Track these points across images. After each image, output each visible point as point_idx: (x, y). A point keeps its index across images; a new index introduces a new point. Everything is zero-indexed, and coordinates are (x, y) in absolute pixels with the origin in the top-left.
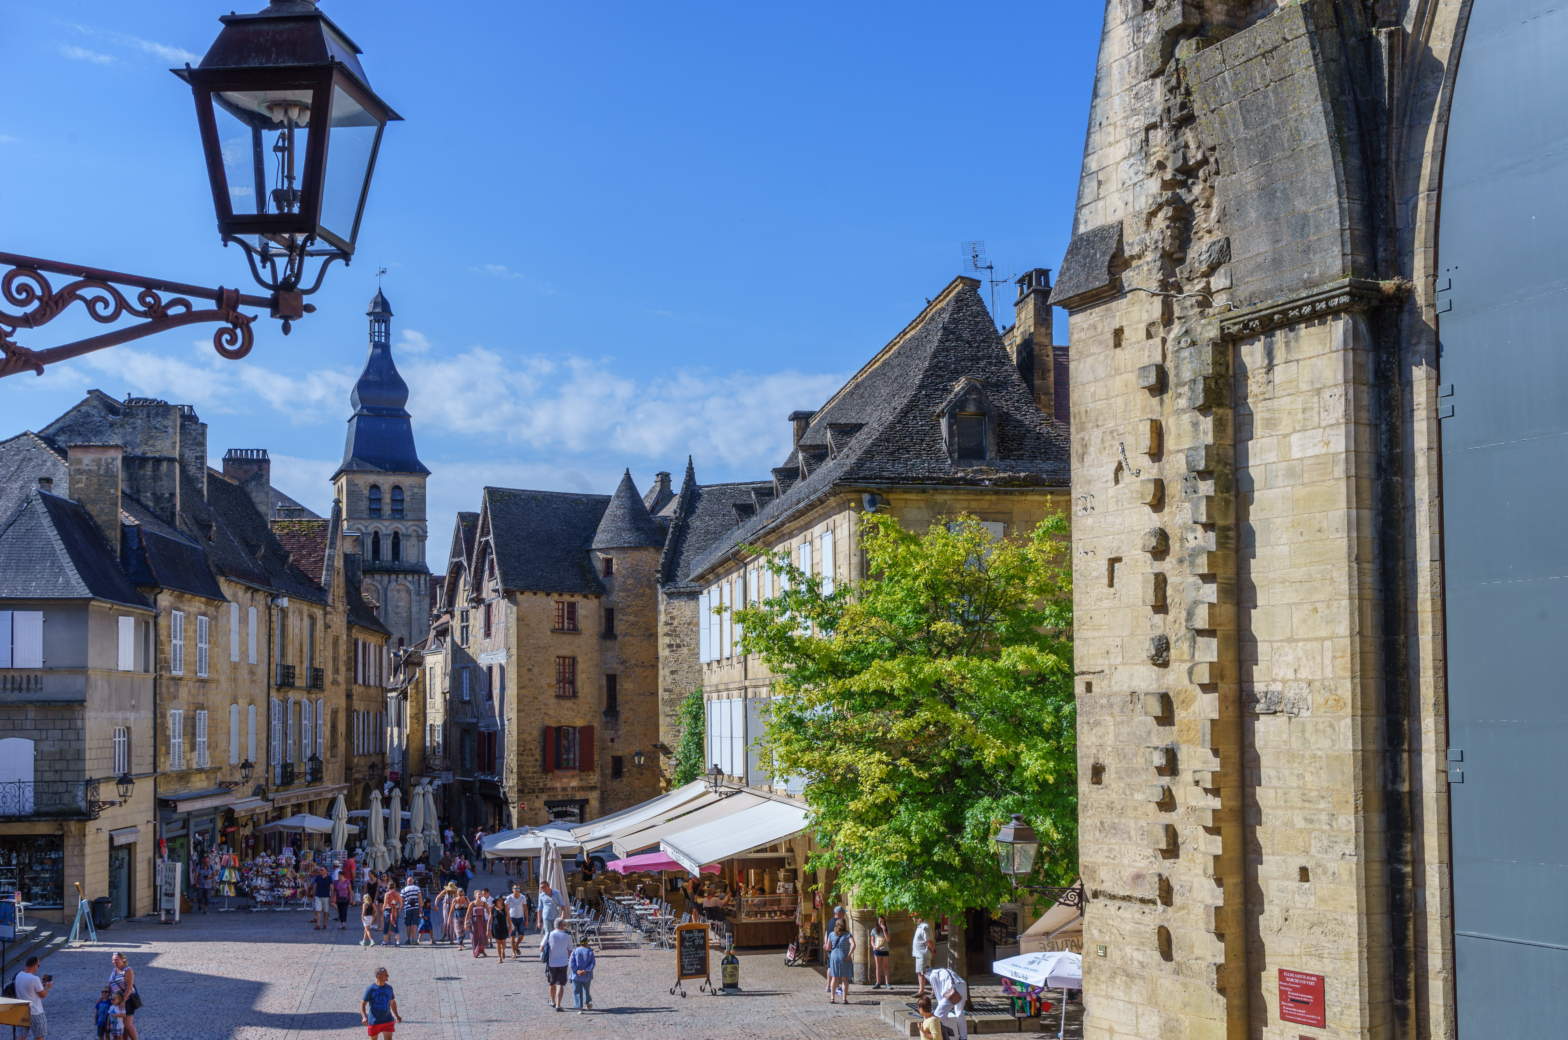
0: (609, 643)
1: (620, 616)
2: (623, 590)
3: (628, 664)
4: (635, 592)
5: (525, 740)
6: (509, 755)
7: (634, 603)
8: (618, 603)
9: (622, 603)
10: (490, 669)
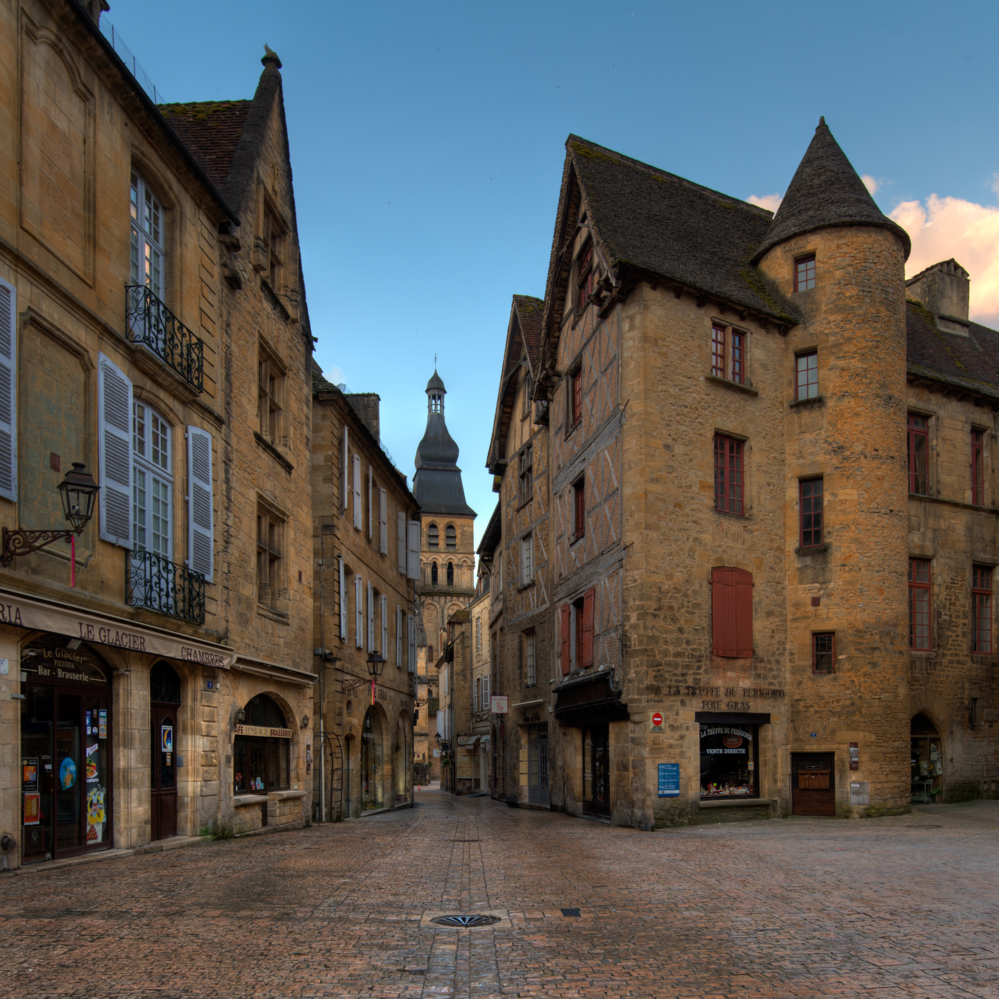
0: (807, 417)
3: (848, 453)
4: (860, 312)
5: (660, 588)
6: (627, 618)
7: (859, 333)
8: (827, 335)
9: (836, 334)
10: (579, 485)
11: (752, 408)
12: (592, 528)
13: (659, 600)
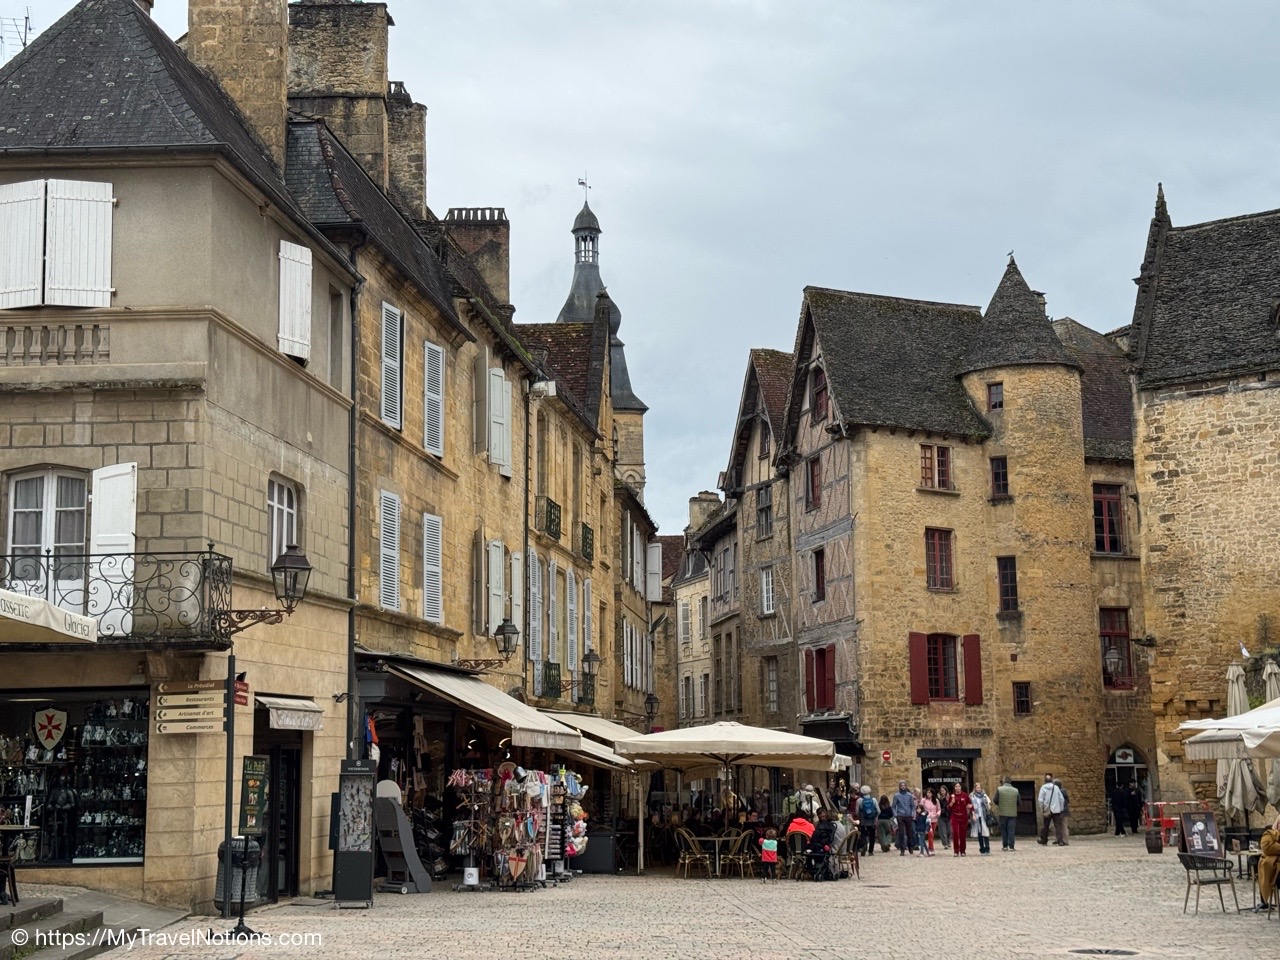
0: (1001, 509)
1: (1018, 468)
2: (1021, 429)
3: (1034, 540)
4: (1039, 431)
5: (886, 654)
6: (862, 677)
7: (1038, 447)
8: (1014, 448)
9: (1020, 448)
10: (819, 554)
11: (956, 505)
12: (831, 596)
13: (885, 663)
